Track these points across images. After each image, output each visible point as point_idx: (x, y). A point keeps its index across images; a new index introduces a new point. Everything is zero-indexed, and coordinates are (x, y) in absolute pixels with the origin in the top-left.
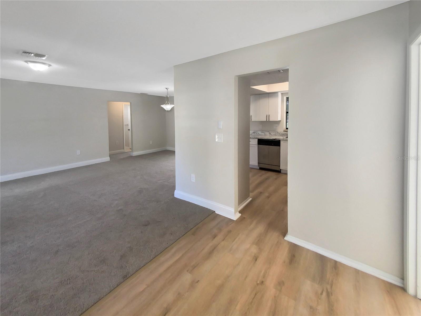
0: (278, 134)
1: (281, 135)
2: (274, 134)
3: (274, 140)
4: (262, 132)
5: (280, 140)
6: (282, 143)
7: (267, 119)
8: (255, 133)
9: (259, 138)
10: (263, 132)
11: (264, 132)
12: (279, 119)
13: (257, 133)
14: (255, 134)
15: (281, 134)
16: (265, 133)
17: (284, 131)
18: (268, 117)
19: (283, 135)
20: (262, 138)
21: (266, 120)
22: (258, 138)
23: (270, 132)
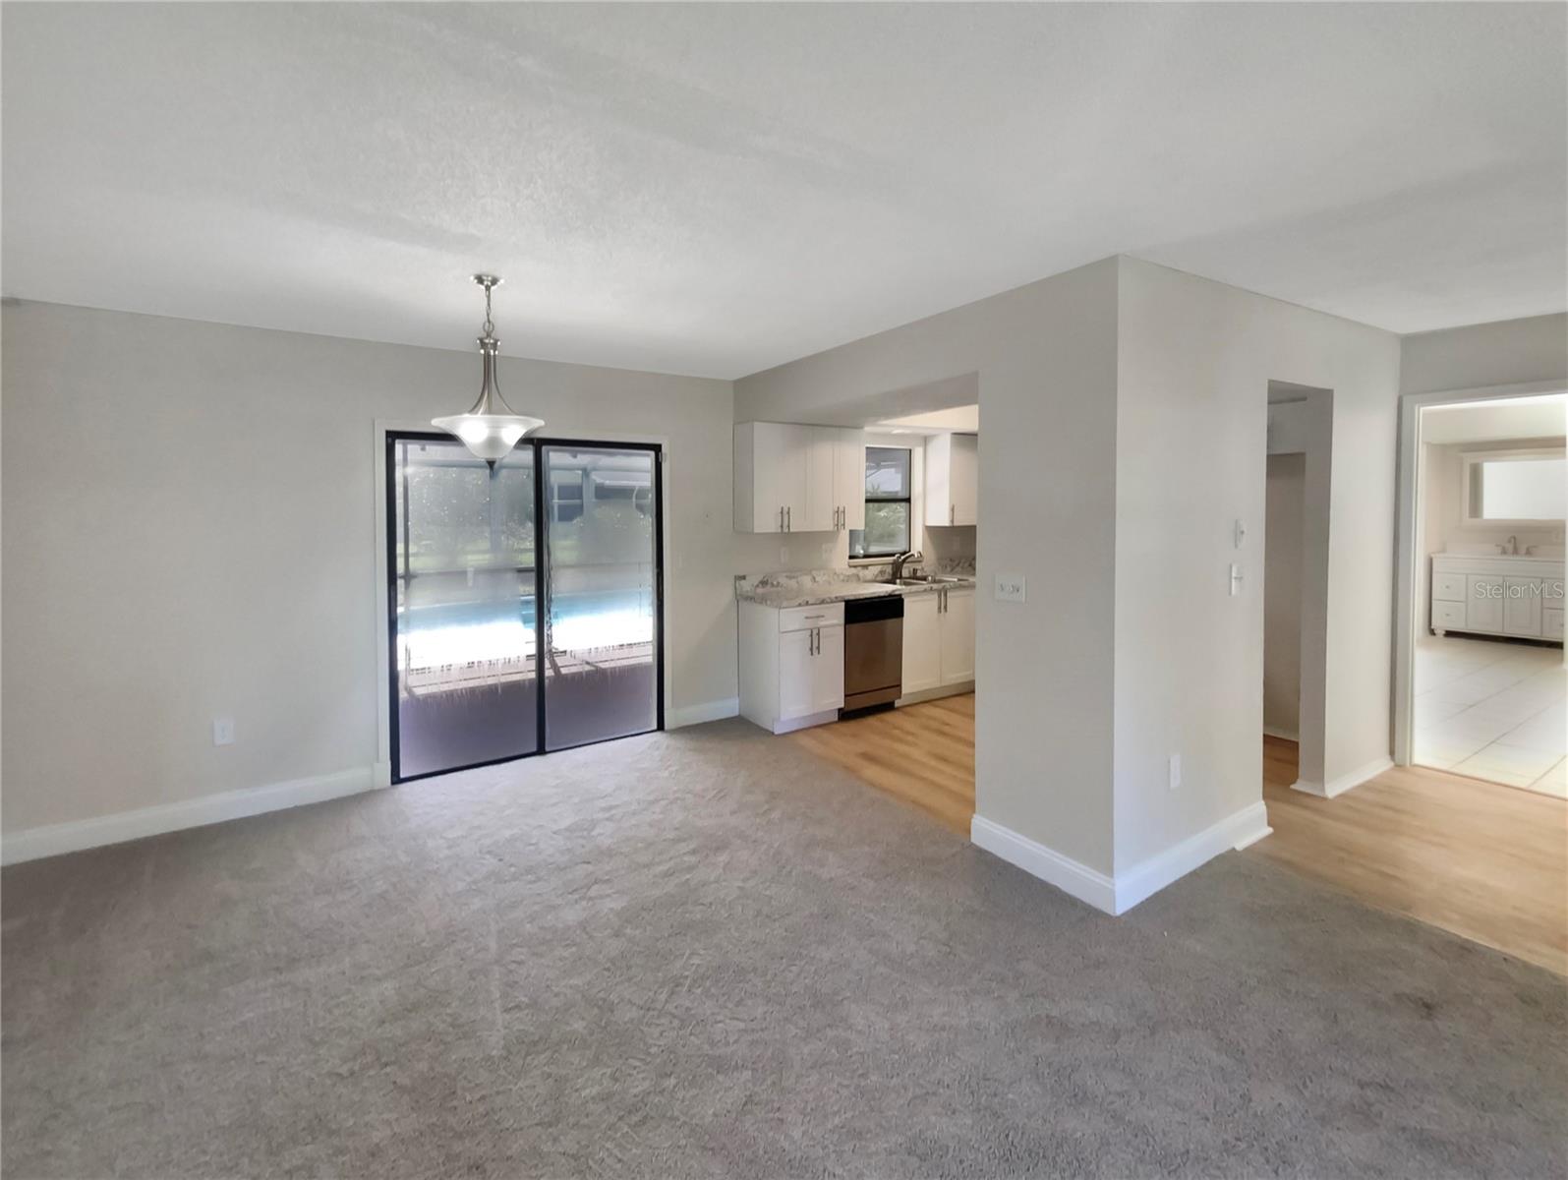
5: (900, 595)
7: (835, 525)
11: (797, 574)
13: (775, 583)
15: (842, 577)
18: (839, 514)
22: (846, 598)
23: (814, 573)
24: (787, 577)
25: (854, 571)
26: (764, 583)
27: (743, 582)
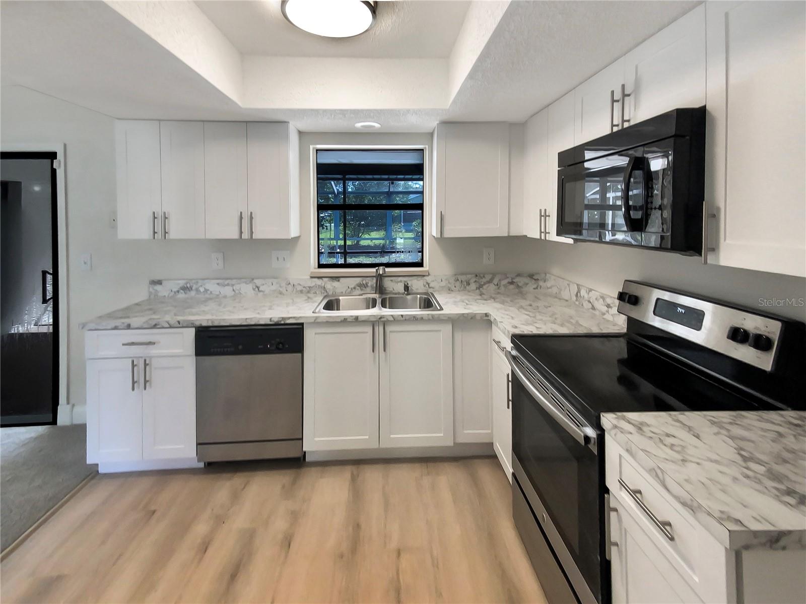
0: (290, 288)
1: (301, 292)
2: (274, 291)
3: (277, 324)
4: (224, 285)
5: (302, 324)
6: (310, 337)
7: (241, 233)
8: (190, 289)
9: (204, 324)
10: (228, 285)
11: (234, 282)
12: (294, 232)
13: (202, 290)
14: (193, 293)
15: (299, 288)
16: (236, 287)
17: (312, 277)
18: (246, 220)
19: (309, 292)
20: (216, 324)
21: (236, 236)
22: (198, 324)
23: (258, 282)
24: (218, 284)
25: (319, 282)
26: (185, 289)
27: (158, 287)
